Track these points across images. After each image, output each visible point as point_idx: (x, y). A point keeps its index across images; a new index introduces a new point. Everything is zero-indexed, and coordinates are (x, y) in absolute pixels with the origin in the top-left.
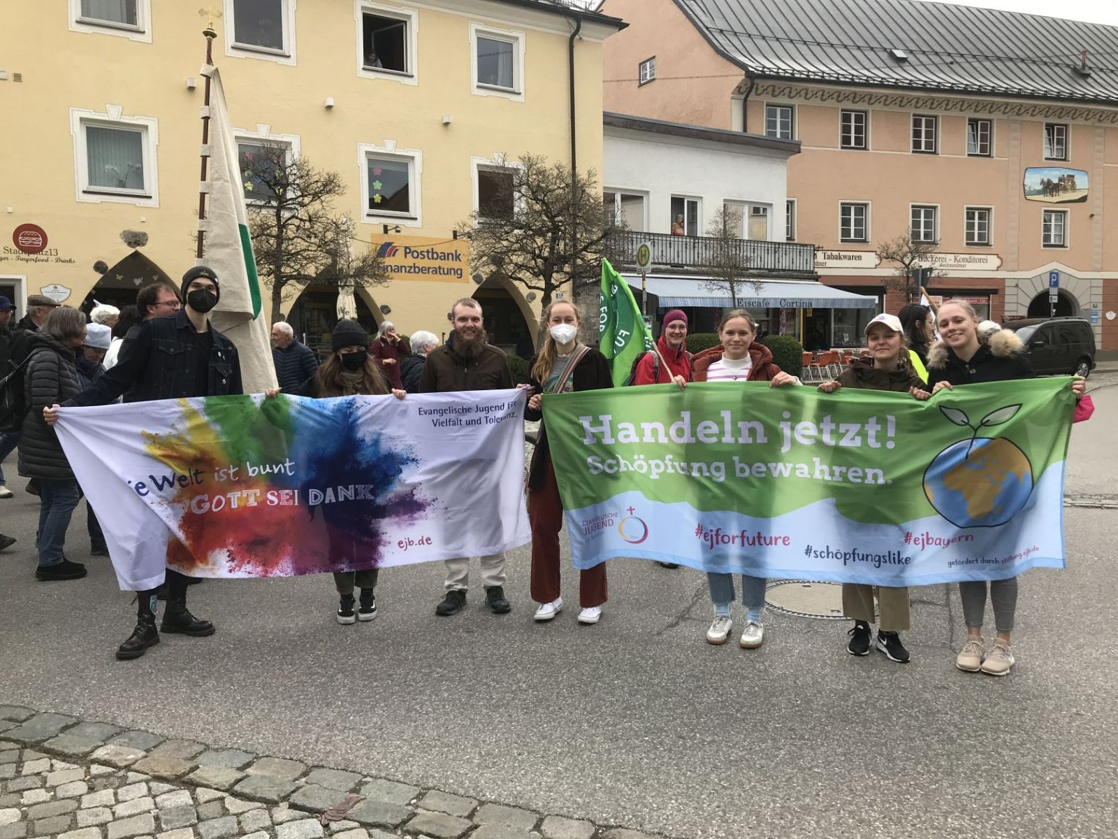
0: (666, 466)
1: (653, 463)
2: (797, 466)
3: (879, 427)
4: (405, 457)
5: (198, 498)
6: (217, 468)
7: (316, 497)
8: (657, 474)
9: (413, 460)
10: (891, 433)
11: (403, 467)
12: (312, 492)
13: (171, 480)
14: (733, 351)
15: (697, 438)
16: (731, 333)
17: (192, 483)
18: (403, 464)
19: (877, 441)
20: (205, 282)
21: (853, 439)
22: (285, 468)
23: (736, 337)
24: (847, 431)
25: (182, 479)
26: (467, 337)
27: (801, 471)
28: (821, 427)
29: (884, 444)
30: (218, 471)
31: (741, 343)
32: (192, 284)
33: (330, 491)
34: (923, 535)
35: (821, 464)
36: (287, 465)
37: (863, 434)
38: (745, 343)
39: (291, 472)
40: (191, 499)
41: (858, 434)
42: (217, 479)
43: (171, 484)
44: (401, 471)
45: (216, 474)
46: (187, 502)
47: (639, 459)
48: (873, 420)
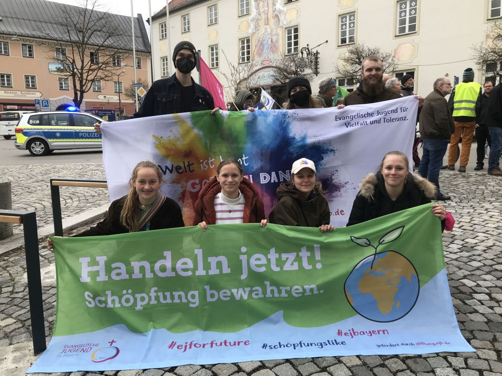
0: (150, 298)
1: (138, 296)
2: (254, 289)
3: (309, 254)
4: (326, 148)
5: (192, 181)
6: (201, 161)
7: (265, 178)
8: (141, 306)
9: (332, 150)
10: (318, 256)
11: (324, 155)
12: (262, 175)
13: (170, 169)
14: (228, 190)
15: (176, 272)
16: (225, 175)
17: (186, 172)
18: (324, 153)
19: (309, 264)
20: (186, 52)
21: (292, 264)
22: (242, 160)
23: (230, 179)
24: (287, 259)
25: (178, 168)
26: (372, 82)
27: (256, 292)
28: (269, 257)
29: (314, 266)
30: (202, 163)
31: (234, 183)
32: (178, 54)
33: (273, 174)
34: (350, 330)
35: (271, 286)
36: (244, 158)
37: (298, 259)
38: (236, 183)
39: (246, 164)
40: (187, 182)
41: (295, 261)
42: (203, 169)
43: (171, 171)
44: (323, 159)
45: (201, 165)
46: (184, 183)
47: (127, 293)
48: (304, 250)
